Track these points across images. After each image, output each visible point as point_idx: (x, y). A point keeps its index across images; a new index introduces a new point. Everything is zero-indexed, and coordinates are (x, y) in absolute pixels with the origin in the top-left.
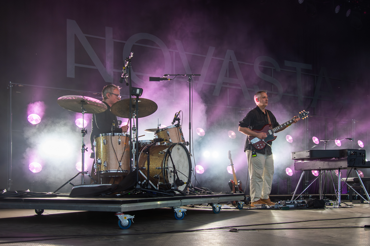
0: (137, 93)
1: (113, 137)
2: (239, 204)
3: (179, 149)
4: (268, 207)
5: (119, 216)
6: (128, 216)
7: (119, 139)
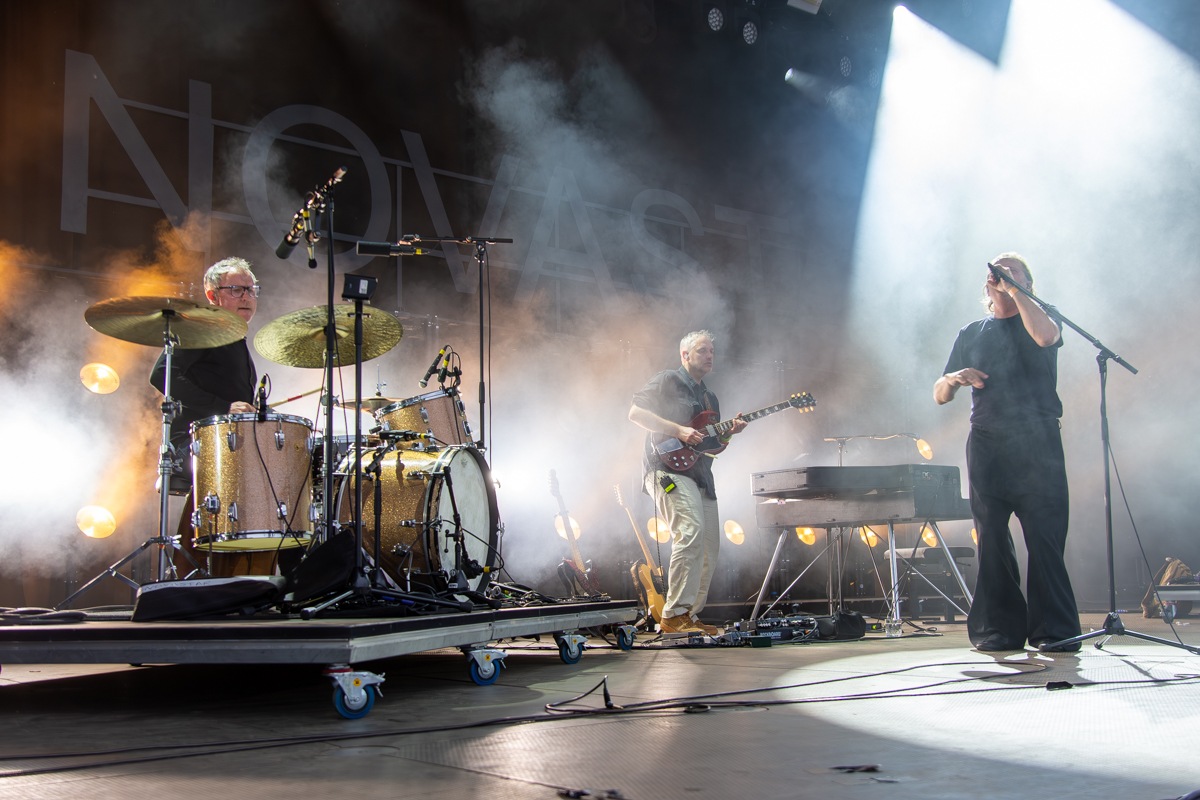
0: (361, 292)
1: (260, 428)
2: (622, 633)
3: (464, 464)
4: (707, 639)
5: (337, 676)
6: (367, 677)
7: (278, 432)
